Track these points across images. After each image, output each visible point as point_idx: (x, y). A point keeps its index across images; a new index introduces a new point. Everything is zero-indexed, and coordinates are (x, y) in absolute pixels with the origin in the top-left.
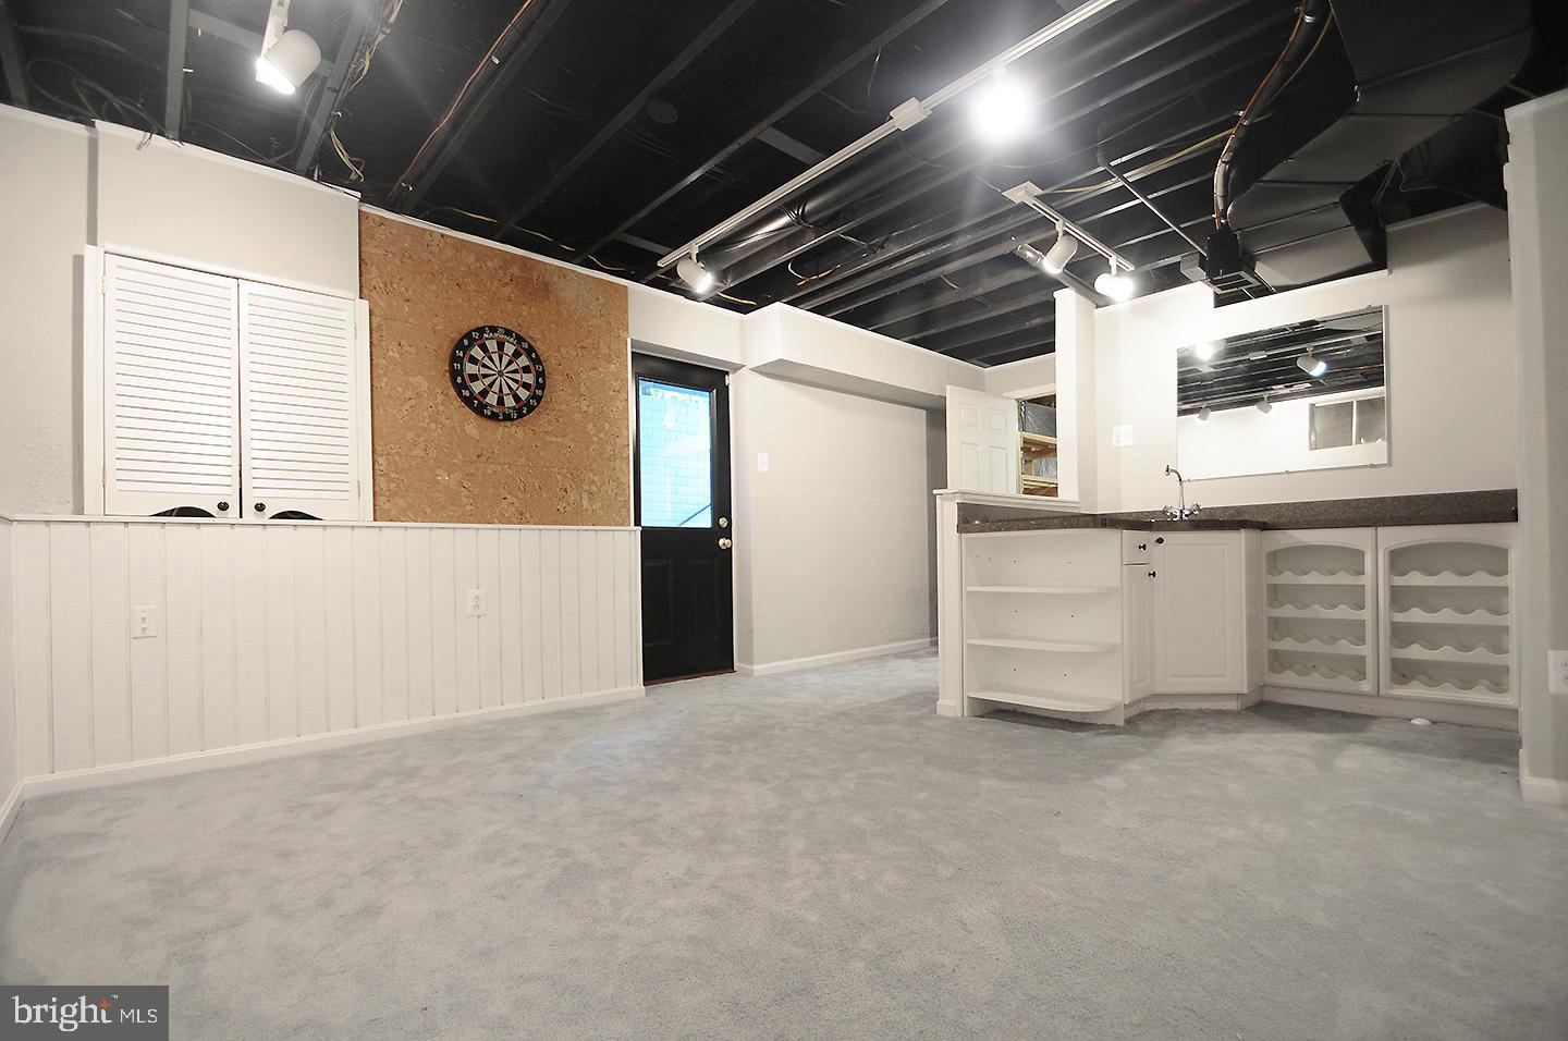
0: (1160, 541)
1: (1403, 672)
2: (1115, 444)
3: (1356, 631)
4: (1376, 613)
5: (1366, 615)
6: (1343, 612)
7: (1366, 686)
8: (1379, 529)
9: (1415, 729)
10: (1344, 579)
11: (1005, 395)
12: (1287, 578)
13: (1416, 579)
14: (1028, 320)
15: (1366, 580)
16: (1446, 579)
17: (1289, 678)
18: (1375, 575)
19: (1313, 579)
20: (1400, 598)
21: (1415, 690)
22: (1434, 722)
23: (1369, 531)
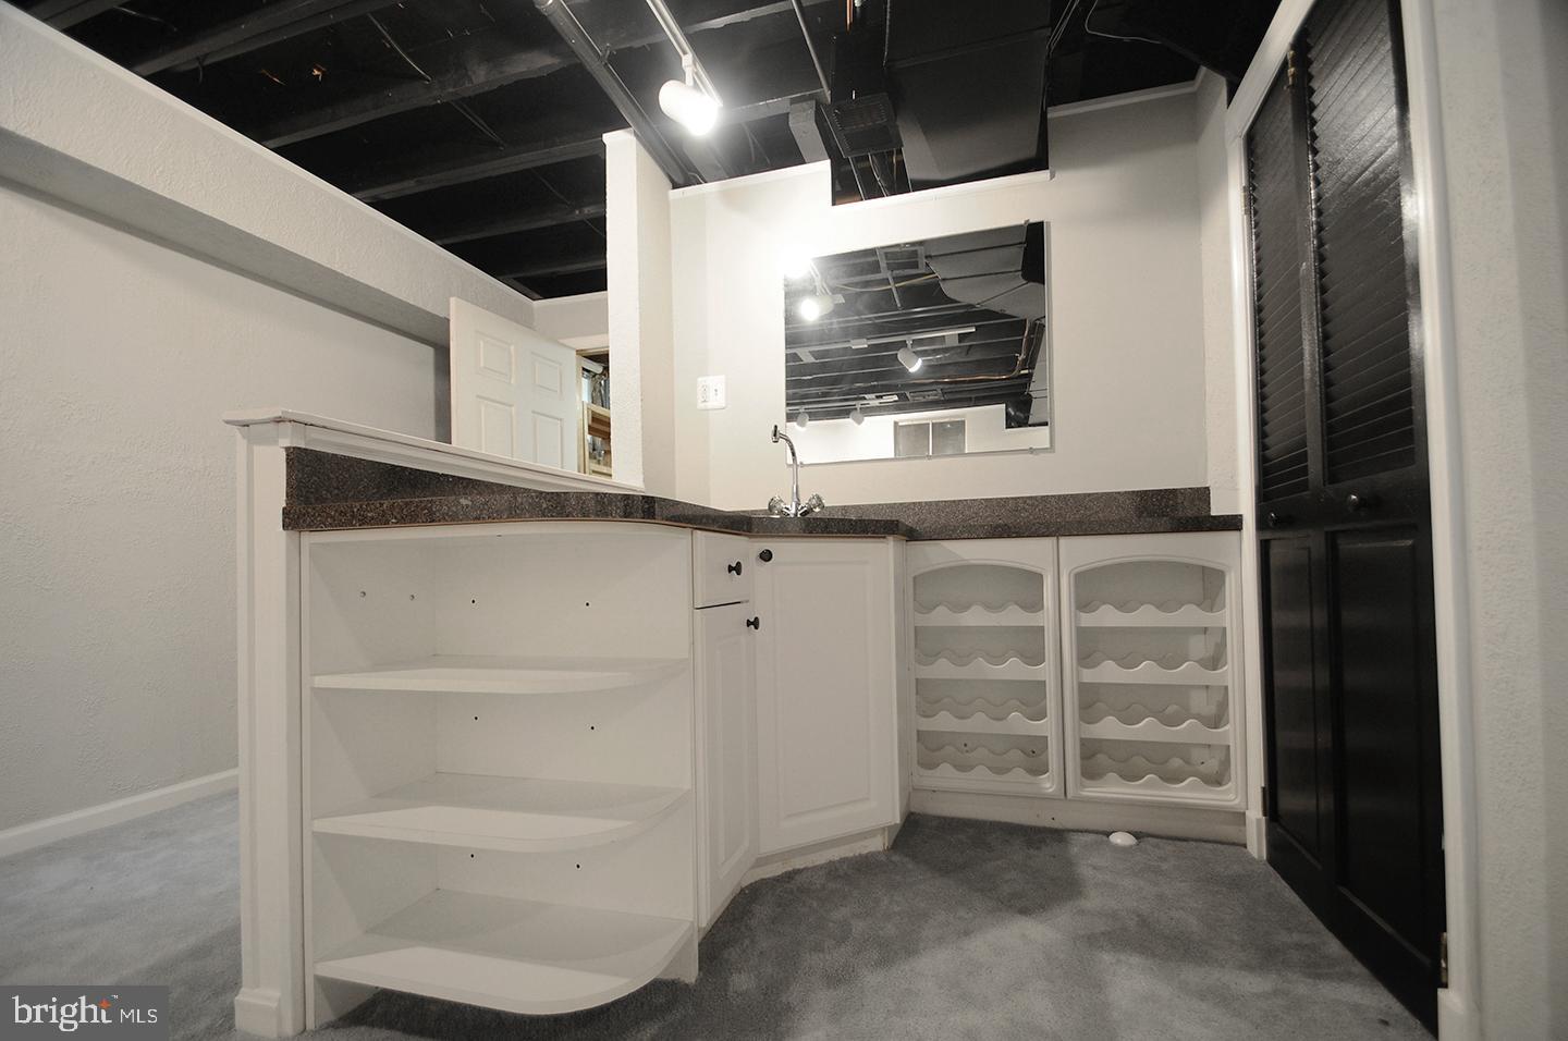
0: (766, 556)
1: (1094, 759)
2: (701, 405)
3: (1031, 698)
4: (1060, 671)
5: (1046, 671)
6: (1014, 669)
7: (1048, 784)
8: (1063, 541)
9: (1117, 848)
10: (1014, 617)
11: (561, 341)
12: (941, 617)
13: (1107, 617)
14: (580, 207)
15: (1046, 618)
16: (1146, 617)
17: (945, 777)
18: (1057, 614)
19: (975, 617)
20: (1090, 647)
21: (1113, 789)
22: (1137, 835)
23: (1047, 543)
